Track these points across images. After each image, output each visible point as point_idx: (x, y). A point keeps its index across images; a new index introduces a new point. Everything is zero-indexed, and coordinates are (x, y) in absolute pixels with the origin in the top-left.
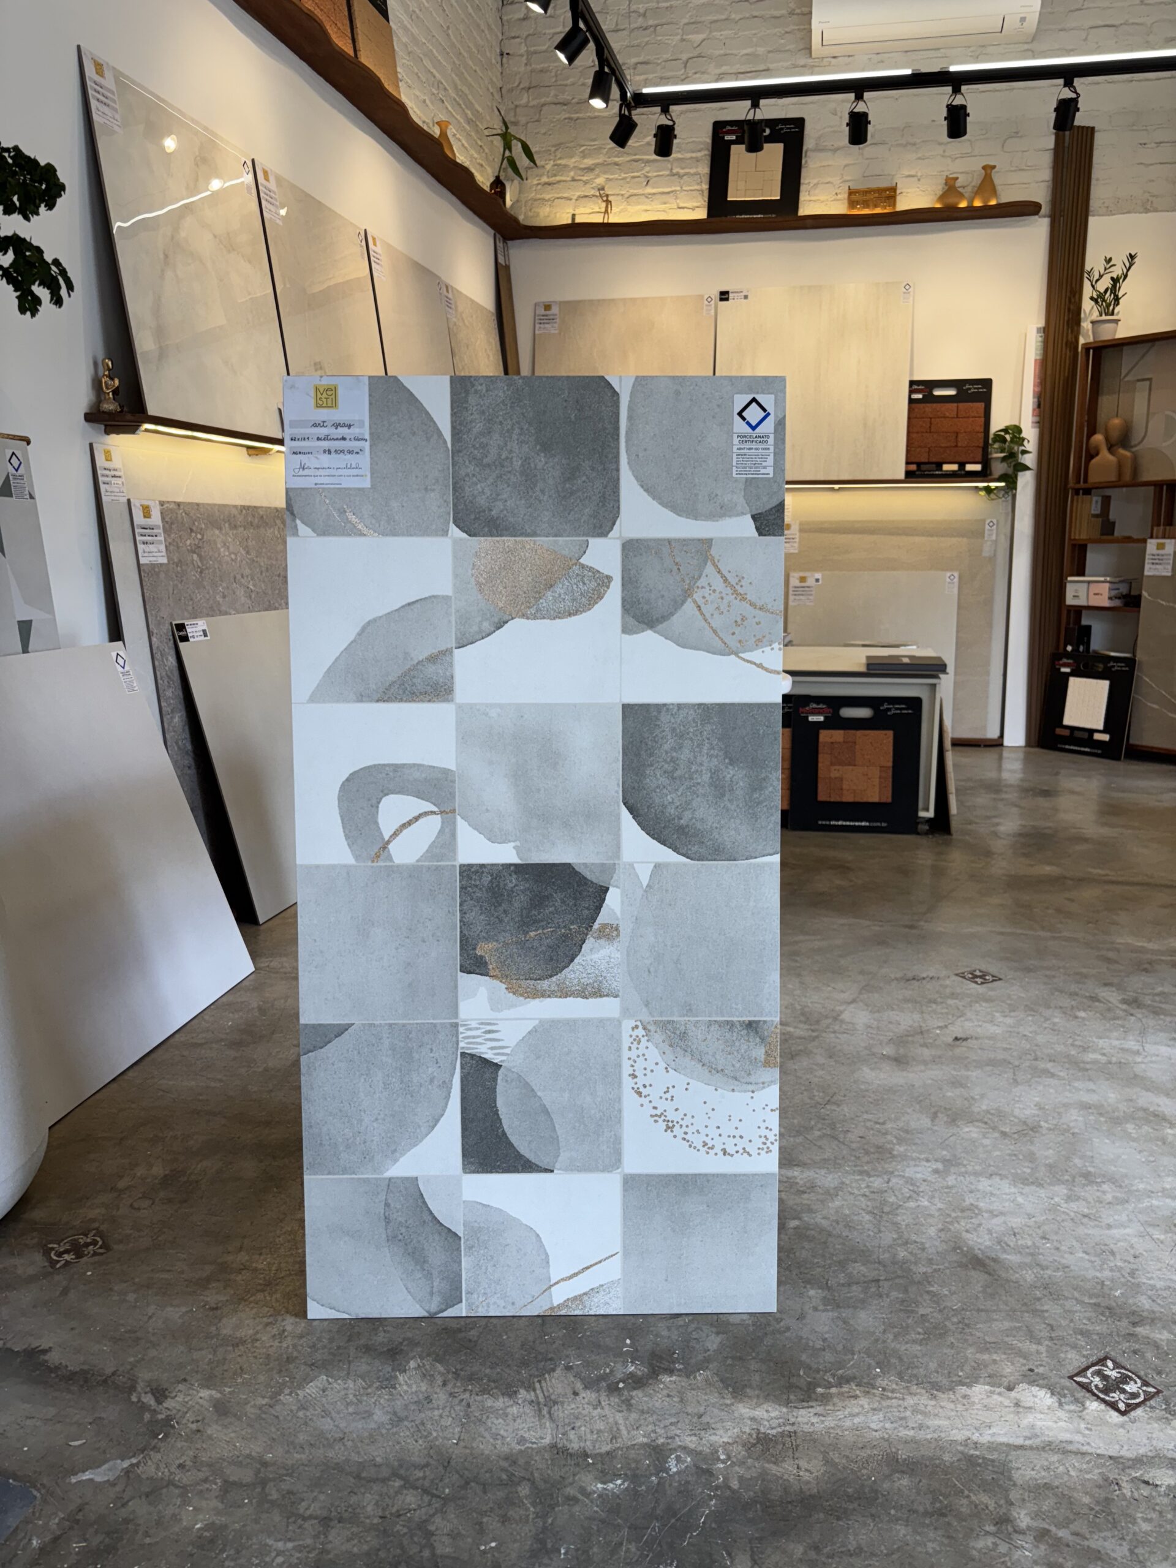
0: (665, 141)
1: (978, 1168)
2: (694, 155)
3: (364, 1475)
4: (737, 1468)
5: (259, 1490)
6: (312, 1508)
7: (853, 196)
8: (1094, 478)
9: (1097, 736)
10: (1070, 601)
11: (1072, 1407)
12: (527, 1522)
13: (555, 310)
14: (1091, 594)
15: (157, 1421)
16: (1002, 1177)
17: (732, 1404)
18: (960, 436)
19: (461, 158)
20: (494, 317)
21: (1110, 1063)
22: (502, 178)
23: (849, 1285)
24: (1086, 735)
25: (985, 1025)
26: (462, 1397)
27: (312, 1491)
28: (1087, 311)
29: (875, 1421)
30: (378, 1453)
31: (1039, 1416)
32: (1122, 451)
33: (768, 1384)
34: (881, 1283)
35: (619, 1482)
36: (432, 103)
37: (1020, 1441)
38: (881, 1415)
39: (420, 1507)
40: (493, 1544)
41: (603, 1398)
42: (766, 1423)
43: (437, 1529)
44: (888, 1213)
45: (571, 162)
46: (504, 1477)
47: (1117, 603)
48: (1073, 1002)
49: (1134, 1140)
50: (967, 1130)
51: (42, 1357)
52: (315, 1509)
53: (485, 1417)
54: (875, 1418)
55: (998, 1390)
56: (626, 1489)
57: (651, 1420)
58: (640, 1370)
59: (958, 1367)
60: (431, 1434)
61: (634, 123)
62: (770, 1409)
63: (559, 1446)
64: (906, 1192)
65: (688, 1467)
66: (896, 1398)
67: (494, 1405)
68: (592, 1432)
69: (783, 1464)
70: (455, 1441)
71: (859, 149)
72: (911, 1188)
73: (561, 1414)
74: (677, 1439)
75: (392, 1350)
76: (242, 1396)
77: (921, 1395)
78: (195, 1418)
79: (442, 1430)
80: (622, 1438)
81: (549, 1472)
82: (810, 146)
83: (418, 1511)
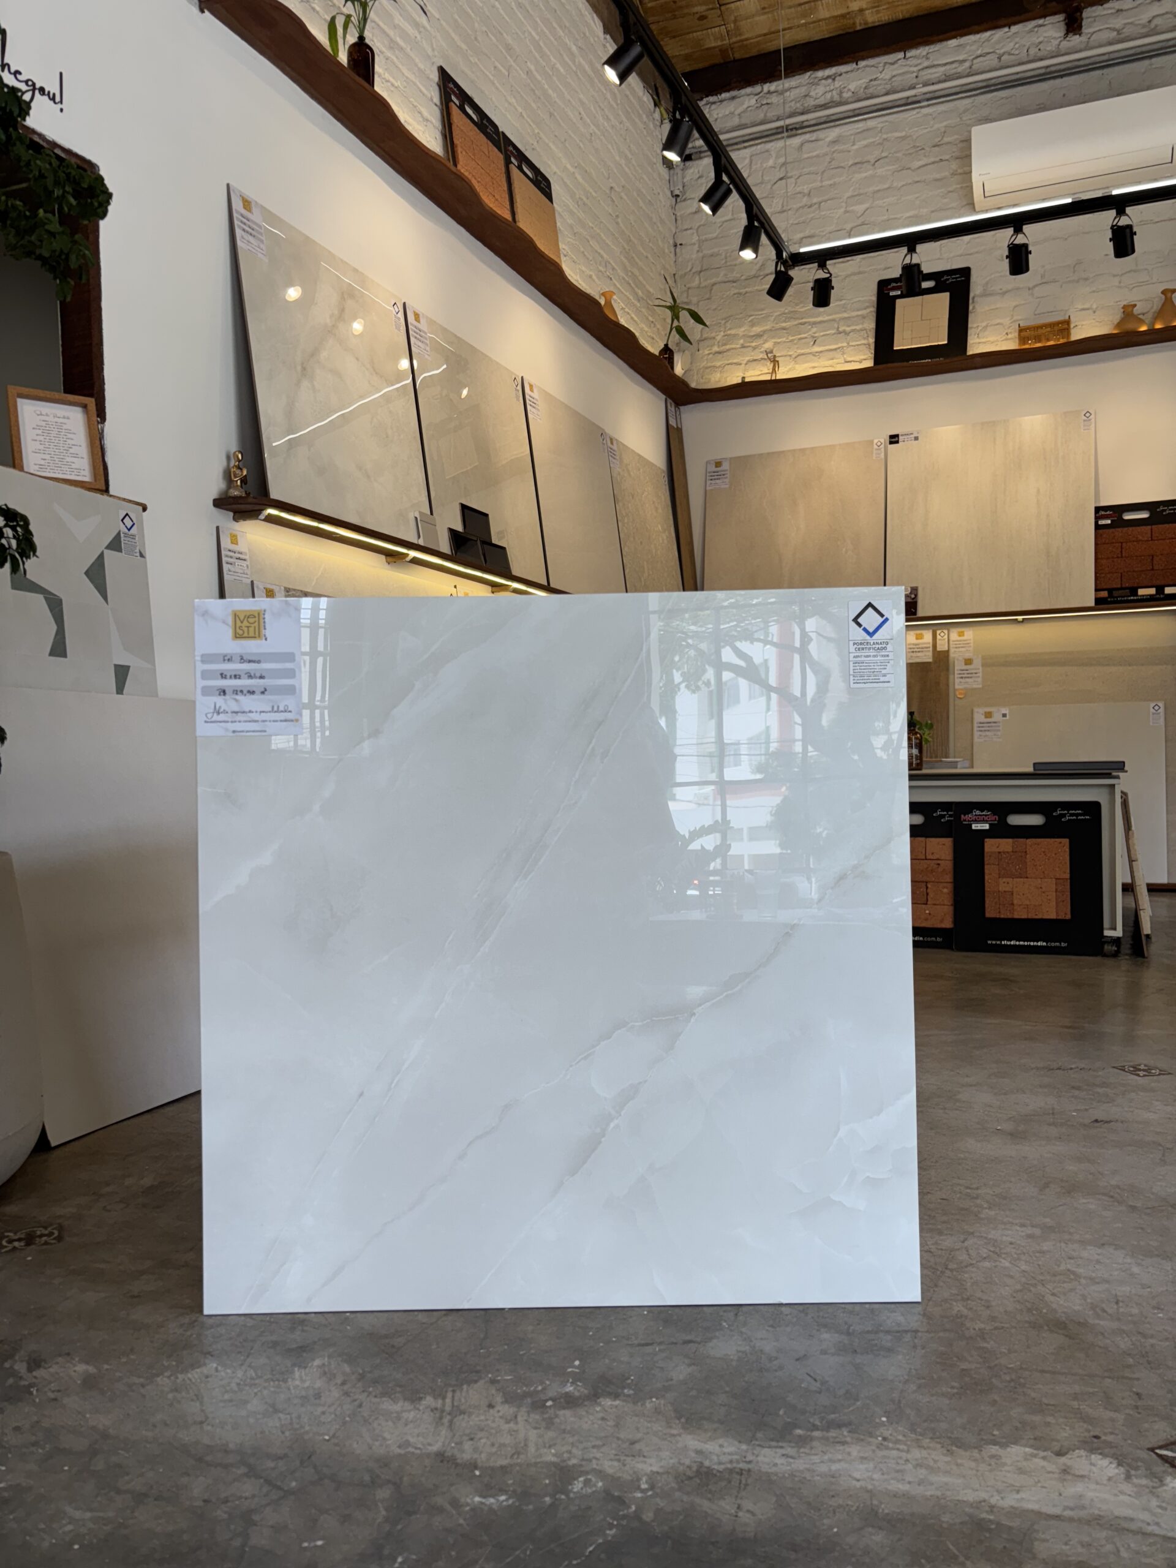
0: (822, 294)
1: (1090, 1237)
2: (860, 313)
3: (209, 1458)
4: (658, 1500)
5: (85, 1459)
6: (133, 1483)
7: (1023, 334)
11: (1144, 1482)
12: (372, 1524)
13: (726, 466)
15: (17, 1387)
16: (1117, 1247)
17: (680, 1435)
18: (1155, 558)
19: (623, 321)
20: (665, 475)
22: (670, 346)
23: (876, 1332)
25: (1137, 1110)
26: (356, 1397)
27: (142, 1467)
29: (860, 1471)
30: (234, 1440)
31: (1093, 1486)
33: (734, 1420)
34: (920, 1334)
35: (503, 1498)
36: (598, 278)
37: (1057, 1511)
38: (871, 1465)
39: (254, 1496)
40: (320, 1543)
41: (521, 1413)
42: (715, 1458)
43: (262, 1520)
44: (952, 1270)
45: (741, 331)
46: (367, 1478)
50: (1085, 1201)
52: (137, 1485)
53: (373, 1418)
54: (862, 1467)
55: (1042, 1454)
56: (509, 1506)
57: (571, 1440)
58: (579, 1391)
59: (995, 1425)
60: (302, 1427)
61: (790, 279)
62: (726, 1444)
63: (450, 1454)
64: (984, 1252)
65: (594, 1492)
66: (898, 1449)
67: (390, 1407)
68: (493, 1445)
69: (722, 1503)
70: (327, 1437)
71: (1029, 289)
72: (992, 1249)
73: (464, 1424)
74: (594, 1461)
75: (301, 1347)
76: (118, 1374)
77: (935, 1449)
78: (57, 1388)
79: (318, 1426)
80: (527, 1453)
81: (423, 1479)
82: (978, 292)
83: (250, 1500)
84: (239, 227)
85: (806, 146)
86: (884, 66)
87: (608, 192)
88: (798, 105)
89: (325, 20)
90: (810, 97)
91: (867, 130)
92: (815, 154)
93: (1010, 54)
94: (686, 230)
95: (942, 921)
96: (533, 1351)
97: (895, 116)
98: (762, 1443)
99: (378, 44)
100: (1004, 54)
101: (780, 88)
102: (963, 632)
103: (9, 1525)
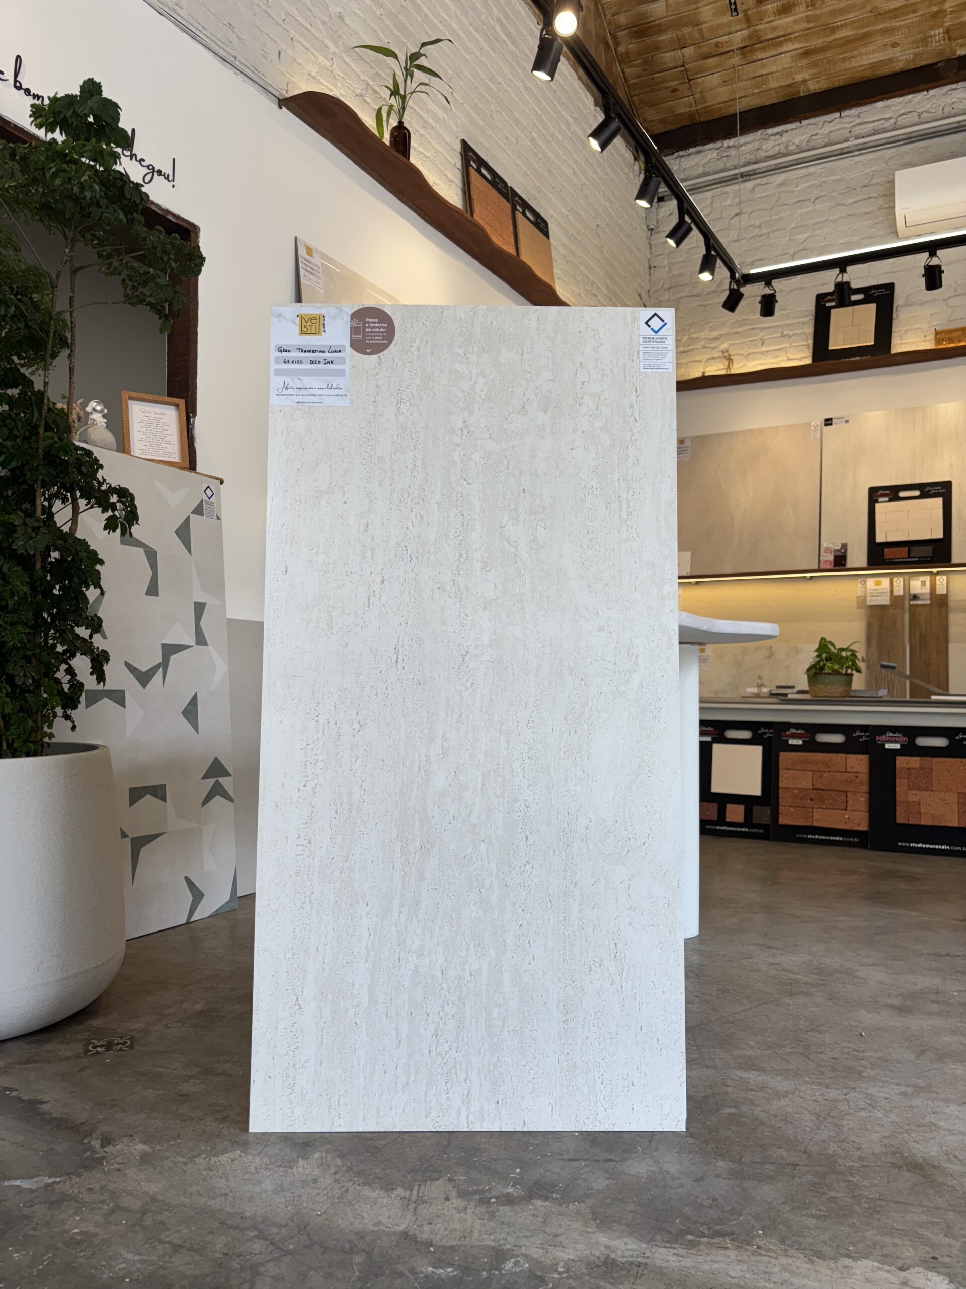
0: (768, 306)
1: (953, 1096)
2: (801, 320)
3: (229, 1222)
4: (570, 1281)
5: (139, 1216)
6: (173, 1236)
7: (939, 336)
13: (688, 442)
15: (92, 1158)
17: (594, 1233)
23: (763, 1163)
26: (344, 1184)
27: (180, 1225)
29: (736, 1271)
30: (249, 1210)
33: (638, 1224)
34: (798, 1167)
35: (450, 1270)
36: (585, 295)
38: (745, 1267)
39: (261, 1253)
41: (469, 1207)
42: (620, 1252)
43: (265, 1271)
44: (832, 1117)
46: (347, 1246)
50: (953, 1067)
51: (39, 1105)
52: (175, 1238)
53: (356, 1201)
54: (737, 1267)
55: (887, 1268)
56: (454, 1276)
57: (507, 1230)
58: (517, 1192)
59: (851, 1243)
60: (302, 1204)
61: (741, 296)
62: (630, 1242)
63: (412, 1233)
64: (862, 1104)
65: (522, 1271)
66: (769, 1256)
67: (370, 1194)
68: (446, 1229)
70: (319, 1213)
71: (944, 300)
72: (869, 1102)
73: (425, 1211)
74: (524, 1248)
76: (167, 1153)
77: (798, 1258)
78: (121, 1161)
79: (313, 1204)
80: (471, 1238)
81: (390, 1251)
82: (900, 303)
83: (258, 1256)
84: (303, 268)
85: (758, 189)
86: (823, 124)
87: (595, 228)
88: (752, 156)
89: (374, 109)
90: (762, 150)
91: (810, 174)
92: (765, 194)
93: (928, 112)
94: (657, 256)
95: (859, 824)
96: (484, 1159)
97: (832, 163)
98: (658, 1244)
99: (414, 125)
100: (923, 112)
101: (736, 143)
103: (80, 1260)
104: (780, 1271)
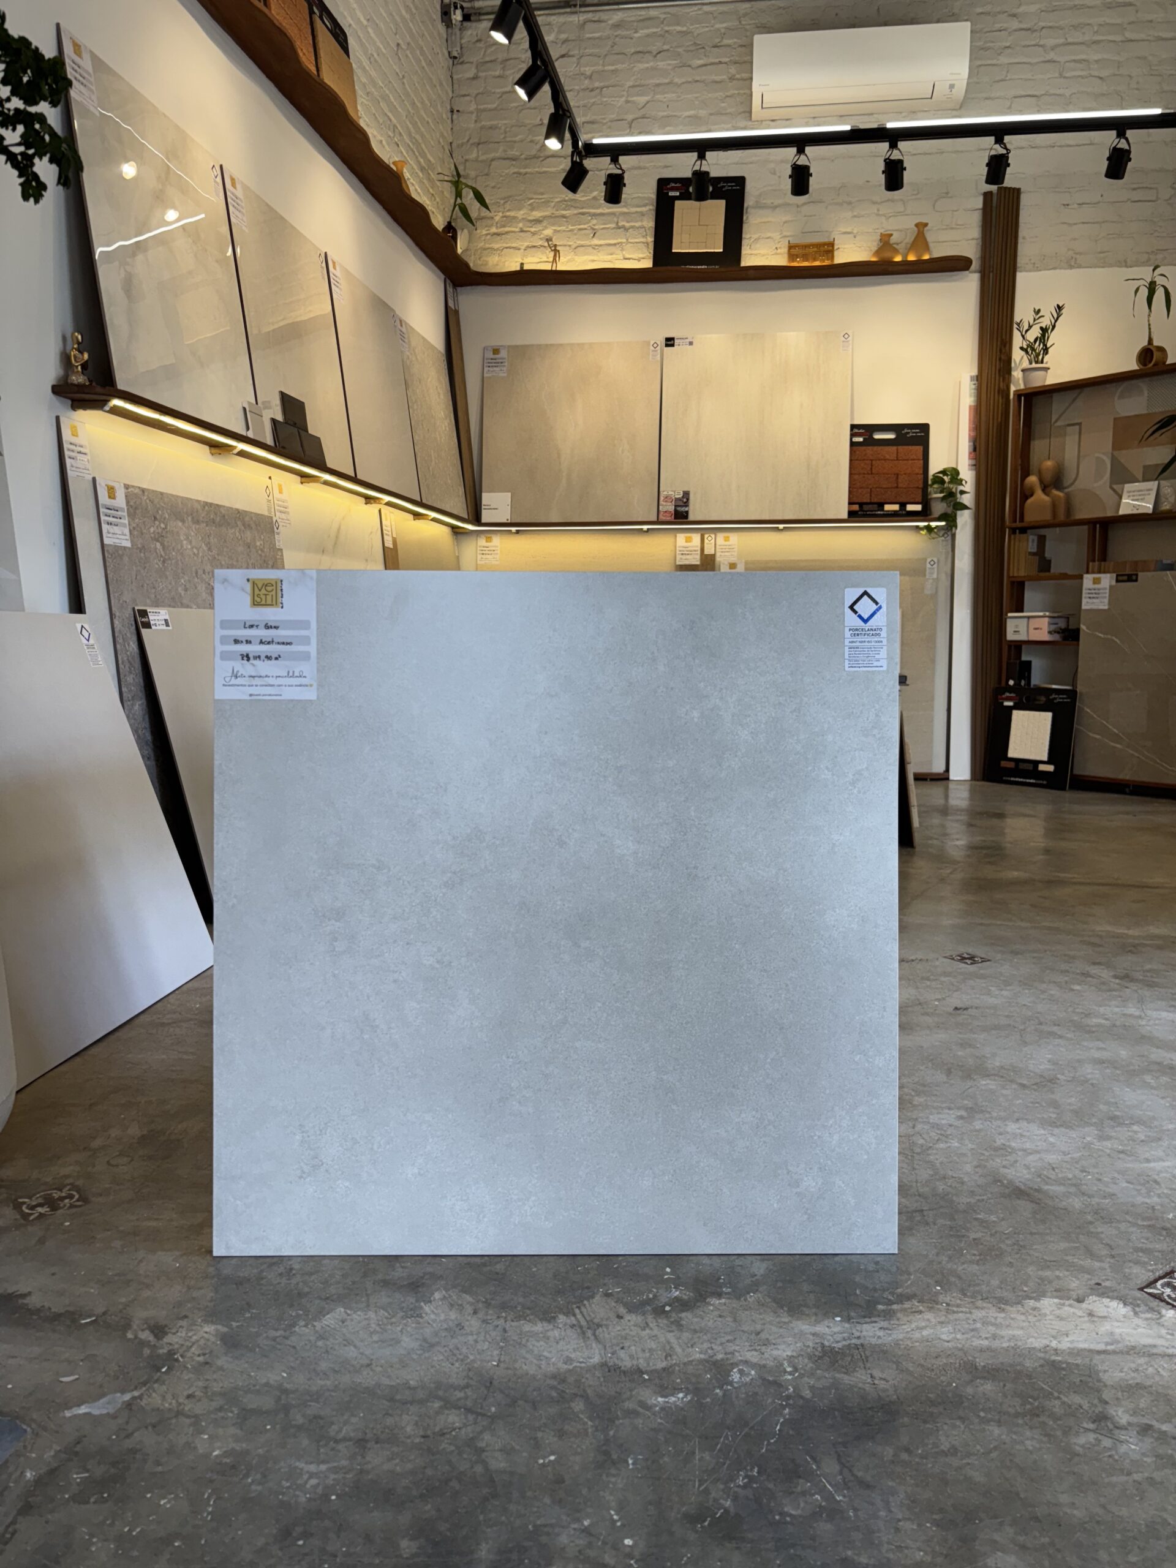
0: (614, 189)
1: (1002, 1114)
2: (639, 209)
3: (398, 1397)
4: (806, 1379)
5: (281, 1415)
6: (344, 1431)
7: (792, 251)
8: (1030, 517)
9: (1042, 767)
10: (1011, 636)
11: (1149, 1315)
12: (587, 1434)
13: (503, 354)
14: (1031, 630)
15: (159, 1356)
16: (1029, 1121)
17: (790, 1322)
18: (901, 478)
19: (414, 195)
20: (444, 358)
21: (1114, 1025)
22: (453, 224)
24: (1030, 767)
25: (982, 997)
26: (496, 1323)
27: (342, 1415)
28: (1018, 362)
29: (945, 1333)
30: (411, 1377)
32: (1055, 492)
33: (825, 1303)
35: (681, 1395)
36: (388, 144)
38: (950, 1328)
39: (465, 1425)
40: (552, 1458)
41: (649, 1321)
42: (830, 1338)
43: (487, 1446)
44: (918, 1154)
45: (520, 214)
46: (554, 1394)
47: (1056, 637)
48: (1066, 978)
49: (1155, 1089)
50: (984, 1082)
51: (20, 1301)
52: (349, 1432)
53: (524, 1340)
54: (944, 1330)
55: (1067, 1302)
56: (690, 1401)
57: (706, 1338)
58: (685, 1294)
59: (1021, 1283)
60: (468, 1357)
61: (585, 170)
62: (831, 1325)
63: (610, 1364)
64: (933, 1134)
65: (752, 1379)
66: (962, 1312)
67: (533, 1329)
68: (643, 1351)
69: (855, 1374)
70: (495, 1363)
71: (798, 206)
72: (939, 1132)
73: (607, 1336)
74: (737, 1354)
75: (412, 1283)
76: (252, 1330)
77: (989, 1308)
78: (201, 1352)
79: (479, 1354)
80: (676, 1354)
81: (603, 1388)
82: (751, 203)
83: (464, 1430)
85: (589, 26)
87: (395, 48)
92: (597, 35)
94: (464, 96)
97: (676, 9)
102: (728, 537)
103: (253, 1487)
104: (983, 1323)
